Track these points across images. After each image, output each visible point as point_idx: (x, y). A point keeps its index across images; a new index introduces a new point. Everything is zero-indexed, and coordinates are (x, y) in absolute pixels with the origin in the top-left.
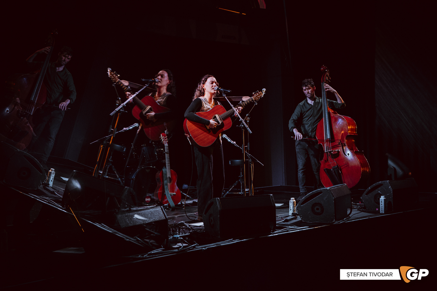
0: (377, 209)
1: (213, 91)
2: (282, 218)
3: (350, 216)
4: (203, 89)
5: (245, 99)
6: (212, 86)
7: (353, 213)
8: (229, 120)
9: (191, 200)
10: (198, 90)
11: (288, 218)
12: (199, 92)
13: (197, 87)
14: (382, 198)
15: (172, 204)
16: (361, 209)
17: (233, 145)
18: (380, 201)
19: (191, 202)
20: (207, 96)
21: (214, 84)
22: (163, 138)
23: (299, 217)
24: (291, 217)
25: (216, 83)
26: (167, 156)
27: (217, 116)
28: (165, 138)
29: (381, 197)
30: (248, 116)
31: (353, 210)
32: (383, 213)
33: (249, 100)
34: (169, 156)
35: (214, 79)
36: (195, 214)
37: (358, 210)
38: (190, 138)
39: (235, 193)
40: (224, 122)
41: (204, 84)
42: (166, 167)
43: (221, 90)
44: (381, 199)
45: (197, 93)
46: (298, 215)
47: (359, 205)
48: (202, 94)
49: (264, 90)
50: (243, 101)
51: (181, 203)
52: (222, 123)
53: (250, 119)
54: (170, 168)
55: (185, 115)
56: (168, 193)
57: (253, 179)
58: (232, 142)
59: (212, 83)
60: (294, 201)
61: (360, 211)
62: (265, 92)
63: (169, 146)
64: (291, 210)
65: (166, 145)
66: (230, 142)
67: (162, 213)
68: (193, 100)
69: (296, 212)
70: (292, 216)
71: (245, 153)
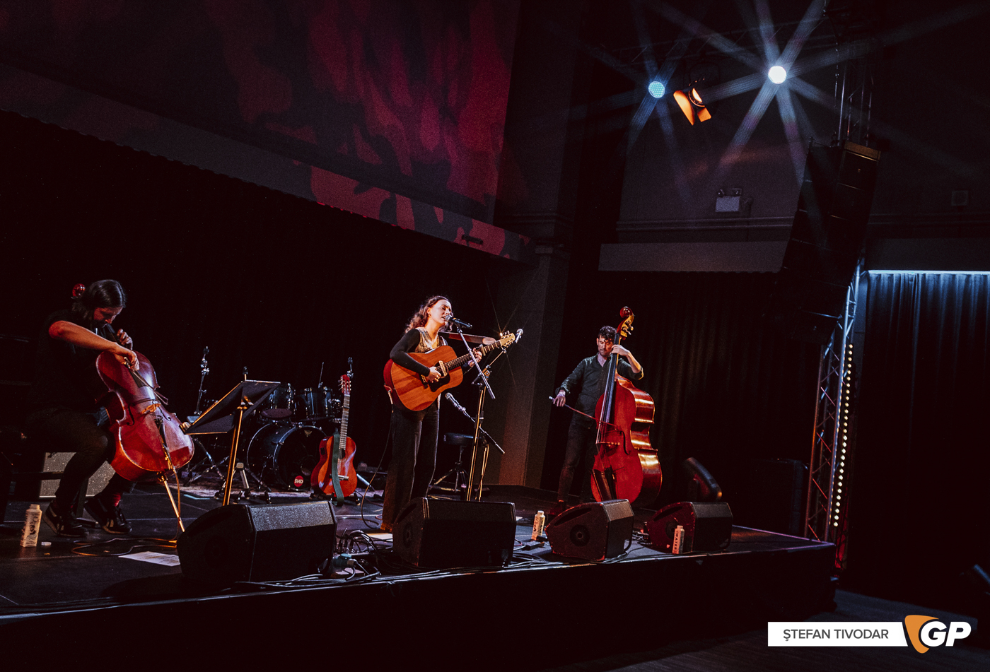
0: (668, 546)
1: (441, 321)
2: (520, 542)
3: (627, 552)
4: (427, 315)
5: (488, 341)
6: (443, 313)
7: (632, 547)
8: (459, 373)
9: (371, 490)
10: (418, 315)
11: (531, 544)
12: (419, 318)
13: (419, 311)
14: (680, 529)
15: (340, 495)
16: (643, 542)
17: (461, 412)
18: (676, 533)
19: (370, 494)
20: (431, 327)
21: (447, 311)
22: (344, 383)
23: (547, 544)
24: (534, 543)
25: (450, 310)
26: (345, 413)
27: (441, 363)
28: (348, 384)
29: (676, 528)
30: (488, 369)
31: (633, 542)
32: (678, 553)
33: (494, 344)
34: (349, 414)
35: (449, 304)
36: (375, 517)
37: (638, 543)
38: (393, 393)
39: (444, 489)
40: (450, 374)
41: (430, 306)
42: (339, 431)
43: (457, 323)
44: (676, 530)
45: (416, 319)
46: (546, 540)
47: (640, 535)
48: (423, 322)
49: (520, 331)
50: (484, 345)
51: (355, 494)
52: (448, 375)
53: (491, 373)
54: (347, 435)
55: (391, 355)
56: (336, 475)
57: (485, 473)
58: (460, 407)
59: (444, 308)
60: (543, 516)
61: (642, 545)
62: (522, 335)
63: (351, 398)
64: (535, 530)
65: (347, 395)
66: (457, 408)
67: (329, 513)
68: (407, 332)
69: (542, 535)
70: (537, 541)
71: (479, 428)
